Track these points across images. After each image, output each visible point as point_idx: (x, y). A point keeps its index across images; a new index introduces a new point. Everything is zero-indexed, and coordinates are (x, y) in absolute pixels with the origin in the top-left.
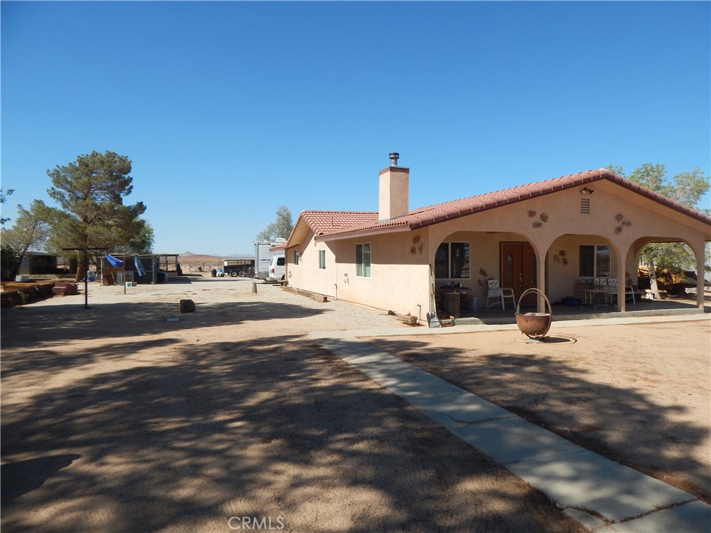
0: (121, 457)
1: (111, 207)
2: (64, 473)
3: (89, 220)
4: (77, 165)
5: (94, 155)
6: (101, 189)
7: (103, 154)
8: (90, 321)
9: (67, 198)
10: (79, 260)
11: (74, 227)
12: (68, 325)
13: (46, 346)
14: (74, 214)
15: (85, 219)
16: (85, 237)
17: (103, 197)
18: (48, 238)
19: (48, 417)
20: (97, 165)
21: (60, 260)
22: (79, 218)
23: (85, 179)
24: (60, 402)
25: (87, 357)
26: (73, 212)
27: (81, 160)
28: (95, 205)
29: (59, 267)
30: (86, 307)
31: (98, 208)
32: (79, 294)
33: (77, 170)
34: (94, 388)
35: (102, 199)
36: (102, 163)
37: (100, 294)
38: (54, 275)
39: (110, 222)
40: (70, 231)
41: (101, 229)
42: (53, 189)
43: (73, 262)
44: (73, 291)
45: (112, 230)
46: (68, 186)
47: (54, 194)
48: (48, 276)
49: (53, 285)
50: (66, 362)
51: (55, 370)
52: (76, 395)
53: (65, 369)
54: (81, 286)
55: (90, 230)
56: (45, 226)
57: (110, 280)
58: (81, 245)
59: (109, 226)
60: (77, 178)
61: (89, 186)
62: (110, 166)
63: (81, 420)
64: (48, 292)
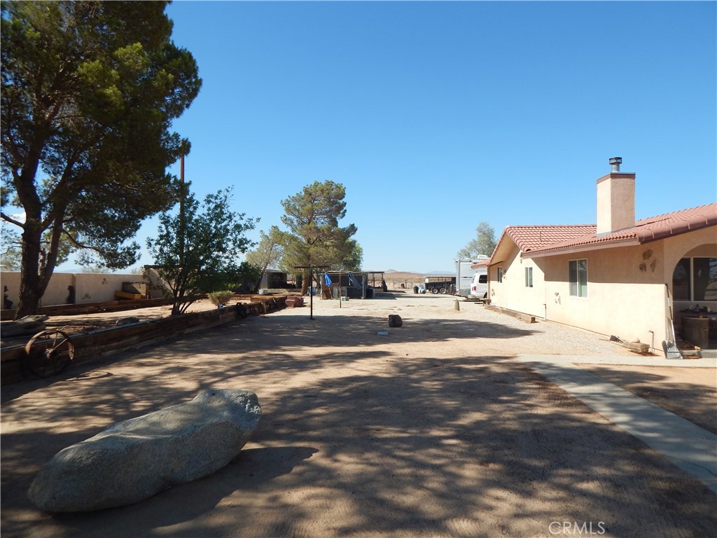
0: (350, 457)
1: (329, 229)
2: (307, 463)
3: (312, 241)
4: (303, 194)
5: (316, 184)
6: (321, 214)
7: (323, 184)
8: (315, 331)
9: (296, 223)
10: (303, 277)
11: (300, 248)
12: (299, 334)
13: (284, 350)
14: (300, 237)
15: (309, 242)
16: (308, 257)
17: (322, 221)
18: (281, 258)
19: (291, 412)
20: (319, 192)
21: (289, 277)
22: (304, 241)
23: (309, 206)
24: (299, 400)
25: (316, 362)
26: (300, 235)
27: (306, 191)
28: (316, 228)
29: (288, 282)
30: (311, 318)
31: (318, 230)
32: (305, 306)
33: (303, 199)
34: (324, 391)
35: (322, 222)
36: (322, 191)
37: (323, 307)
38: (285, 290)
39: (328, 243)
40: (298, 252)
41: (321, 250)
42: (285, 216)
43: (299, 279)
44: (300, 304)
45: (330, 250)
46: (297, 214)
47: (285, 220)
48: (281, 290)
49: (286, 298)
50: (302, 365)
51: (293, 372)
52: (308, 397)
53: (301, 371)
54: (307, 299)
55: (312, 250)
56: (280, 248)
57: (328, 295)
58: (305, 264)
59: (326, 246)
60: (302, 206)
61: (312, 212)
62: (328, 194)
63: (316, 418)
64: (281, 304)
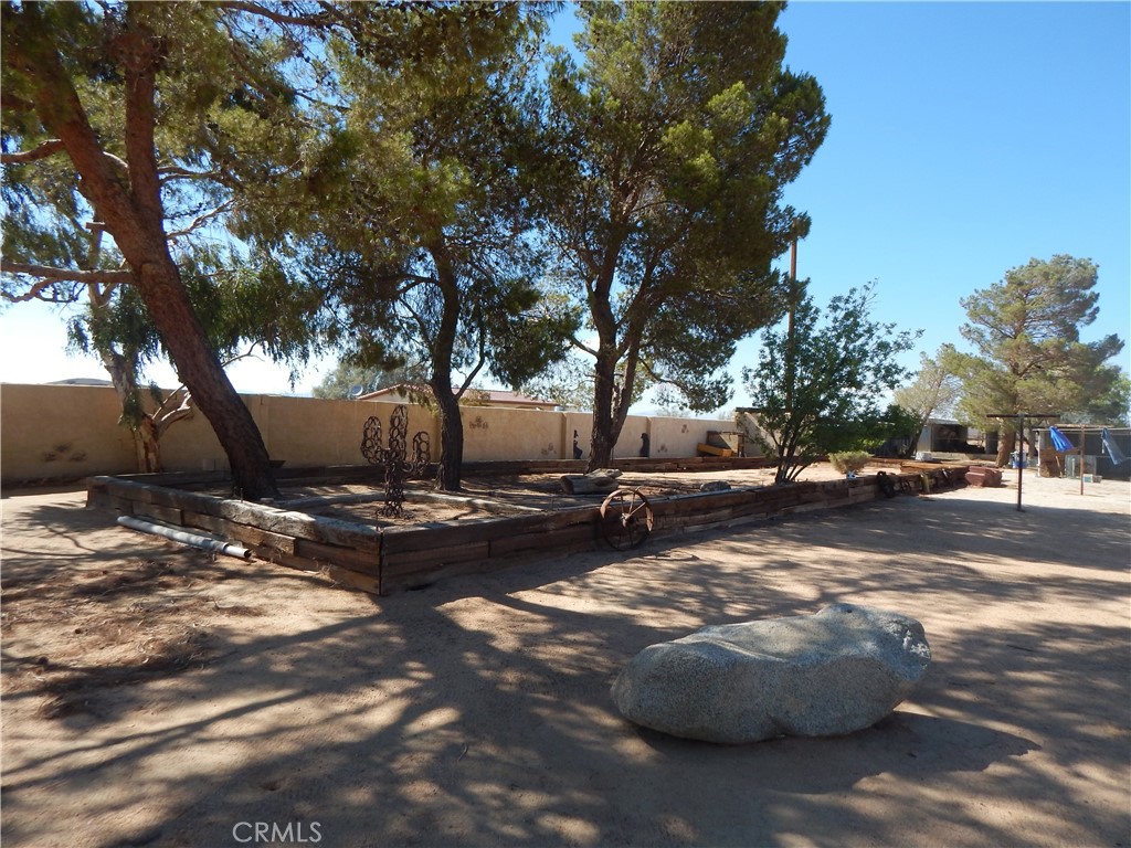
1: (1059, 347)
2: (1017, 764)
3: (1021, 370)
4: (1005, 284)
5: (1033, 264)
6: (1043, 318)
7: (1048, 262)
8: (1027, 532)
9: (988, 337)
10: (1001, 434)
11: (997, 383)
12: (993, 534)
13: (965, 559)
14: (997, 362)
15: (1015, 370)
16: (1014, 398)
17: (1044, 331)
18: (959, 398)
19: (981, 668)
20: (1038, 280)
21: (972, 432)
22: (1006, 369)
23: (1017, 305)
24: (997, 651)
25: (1030, 589)
26: (996, 358)
27: (1011, 278)
28: (1030, 344)
29: (970, 443)
30: (1019, 508)
31: (1036, 349)
32: (1005, 486)
33: (1004, 292)
34: (1048, 644)
35: (1043, 334)
36: (1046, 275)
37: (1043, 491)
38: (964, 455)
39: (1056, 373)
40: (992, 389)
41: (1042, 384)
42: (967, 325)
43: (993, 437)
44: (994, 481)
45: (1059, 385)
46: (991, 320)
47: (968, 333)
48: (956, 455)
49: (967, 469)
50: (998, 590)
51: (984, 599)
52: (1020, 647)
53: (1000, 600)
54: (1009, 475)
55: (1021, 386)
56: (956, 382)
57: (1053, 468)
58: (1006, 411)
59: (1052, 379)
60: (1003, 306)
61: (1022, 317)
62: (1059, 279)
63: (1035, 691)
64: (958, 479)
